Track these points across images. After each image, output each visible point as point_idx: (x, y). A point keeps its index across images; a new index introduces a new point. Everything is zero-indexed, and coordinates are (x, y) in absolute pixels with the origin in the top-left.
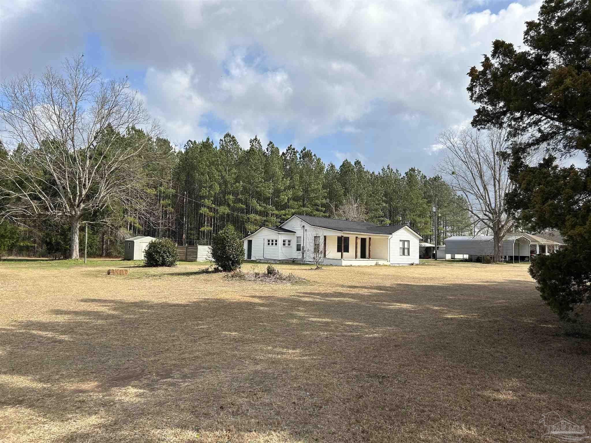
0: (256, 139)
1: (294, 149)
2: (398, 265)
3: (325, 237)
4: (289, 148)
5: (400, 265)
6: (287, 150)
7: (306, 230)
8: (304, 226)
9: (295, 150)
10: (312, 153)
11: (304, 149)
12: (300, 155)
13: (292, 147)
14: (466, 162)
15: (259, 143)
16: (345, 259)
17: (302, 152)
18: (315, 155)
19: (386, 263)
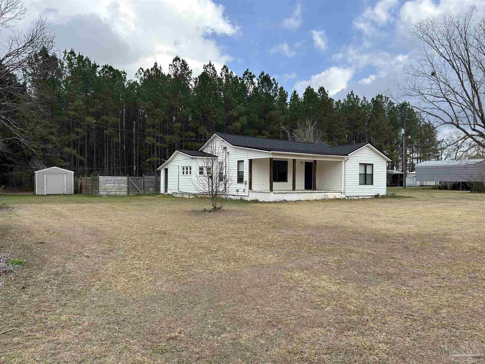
0: (210, 65)
1: (251, 73)
2: (357, 198)
3: (251, 161)
4: (246, 73)
5: (360, 198)
6: (244, 75)
7: (228, 152)
8: (225, 148)
9: (252, 75)
10: (270, 77)
11: (263, 74)
12: (258, 80)
13: (249, 71)
14: (451, 61)
15: (213, 69)
16: (276, 192)
17: (260, 77)
18: (274, 80)
19: (338, 196)
